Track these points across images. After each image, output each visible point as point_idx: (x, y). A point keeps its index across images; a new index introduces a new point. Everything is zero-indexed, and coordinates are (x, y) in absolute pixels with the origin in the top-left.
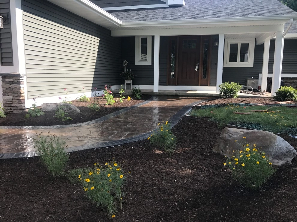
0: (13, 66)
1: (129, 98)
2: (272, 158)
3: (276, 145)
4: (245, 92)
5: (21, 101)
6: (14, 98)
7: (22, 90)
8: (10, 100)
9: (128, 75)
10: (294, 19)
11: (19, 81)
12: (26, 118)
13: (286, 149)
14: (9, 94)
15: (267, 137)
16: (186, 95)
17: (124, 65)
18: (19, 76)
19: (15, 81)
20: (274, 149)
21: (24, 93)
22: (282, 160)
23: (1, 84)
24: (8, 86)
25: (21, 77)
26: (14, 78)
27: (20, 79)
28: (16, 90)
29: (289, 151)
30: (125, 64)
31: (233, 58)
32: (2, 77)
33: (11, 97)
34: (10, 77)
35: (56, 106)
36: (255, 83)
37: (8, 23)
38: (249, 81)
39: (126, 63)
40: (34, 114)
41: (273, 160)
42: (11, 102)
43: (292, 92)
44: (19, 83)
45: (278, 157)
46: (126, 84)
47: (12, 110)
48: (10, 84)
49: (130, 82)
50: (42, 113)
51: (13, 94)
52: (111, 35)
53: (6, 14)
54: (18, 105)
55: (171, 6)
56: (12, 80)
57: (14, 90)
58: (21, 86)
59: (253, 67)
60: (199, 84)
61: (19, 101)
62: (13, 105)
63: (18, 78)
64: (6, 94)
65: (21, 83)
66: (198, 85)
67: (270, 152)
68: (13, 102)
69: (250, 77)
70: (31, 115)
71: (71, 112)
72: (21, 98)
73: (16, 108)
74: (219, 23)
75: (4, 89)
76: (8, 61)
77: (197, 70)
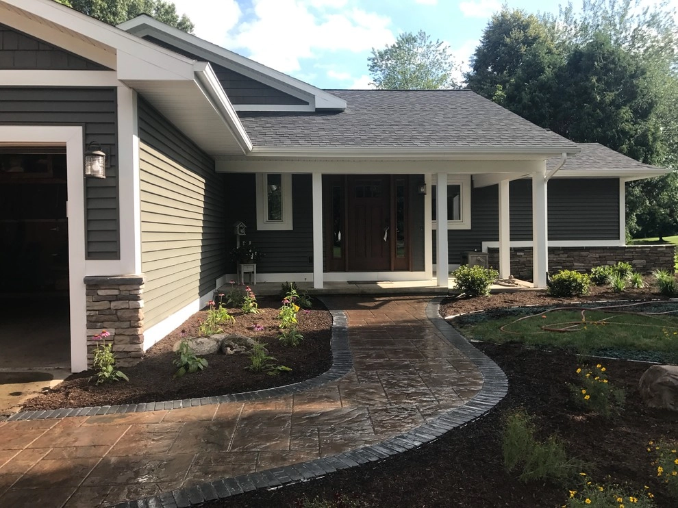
0: (118, 259)
6: (121, 331)
7: (141, 313)
8: (109, 338)
9: (251, 253)
10: (568, 154)
11: (136, 292)
14: (106, 324)
17: (239, 233)
19: (125, 294)
21: (143, 319)
23: (84, 301)
24: (104, 305)
25: (143, 284)
26: (122, 288)
27: (139, 289)
28: (127, 314)
30: (240, 230)
32: (88, 286)
33: (112, 332)
34: (110, 285)
36: (481, 260)
37: (112, 167)
38: (472, 258)
43: (579, 280)
46: (245, 273)
48: (110, 301)
49: (252, 268)
51: (117, 324)
52: (216, 170)
54: (132, 348)
56: (116, 292)
57: (119, 313)
58: (142, 304)
59: (470, 228)
60: (392, 268)
61: (133, 339)
62: (116, 349)
63: (136, 287)
64: (99, 324)
66: (390, 270)
68: (116, 342)
69: (472, 251)
72: (139, 331)
75: (93, 313)
76: (105, 249)
77: (386, 241)
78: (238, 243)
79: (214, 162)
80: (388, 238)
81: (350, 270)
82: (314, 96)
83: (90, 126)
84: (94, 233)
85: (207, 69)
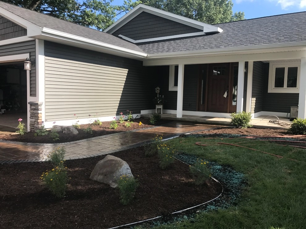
0: (36, 97)
1: (141, 123)
2: (113, 181)
3: (119, 172)
5: (38, 123)
7: (40, 115)
8: (33, 122)
9: (159, 100)
12: (34, 136)
14: (33, 117)
15: (117, 165)
16: (205, 122)
17: (156, 92)
18: (37, 104)
19: (37, 108)
20: (117, 175)
21: (41, 117)
23: (29, 110)
25: (39, 105)
26: (36, 106)
27: (38, 107)
28: (36, 115)
31: (279, 83)
32: (30, 105)
33: (34, 120)
34: (34, 105)
37: (35, 66)
38: (293, 110)
39: (158, 90)
40: (40, 134)
41: (112, 183)
42: (34, 124)
44: (38, 110)
45: (116, 181)
46: (158, 109)
47: (34, 130)
48: (34, 110)
49: (161, 107)
50: (46, 133)
51: (35, 117)
52: (143, 65)
53: (33, 59)
54: (37, 126)
55: (208, 34)
56: (34, 107)
58: (39, 112)
62: (35, 125)
65: (39, 109)
69: (296, 105)
70: (38, 135)
71: (69, 134)
72: (39, 121)
73: (36, 128)
75: (31, 114)
76: (34, 93)
77: (226, 97)
78: (158, 96)
79: (142, 62)
80: (227, 96)
81: (208, 111)
82: (203, 27)
83: (31, 53)
84: (32, 88)
85: (45, 30)
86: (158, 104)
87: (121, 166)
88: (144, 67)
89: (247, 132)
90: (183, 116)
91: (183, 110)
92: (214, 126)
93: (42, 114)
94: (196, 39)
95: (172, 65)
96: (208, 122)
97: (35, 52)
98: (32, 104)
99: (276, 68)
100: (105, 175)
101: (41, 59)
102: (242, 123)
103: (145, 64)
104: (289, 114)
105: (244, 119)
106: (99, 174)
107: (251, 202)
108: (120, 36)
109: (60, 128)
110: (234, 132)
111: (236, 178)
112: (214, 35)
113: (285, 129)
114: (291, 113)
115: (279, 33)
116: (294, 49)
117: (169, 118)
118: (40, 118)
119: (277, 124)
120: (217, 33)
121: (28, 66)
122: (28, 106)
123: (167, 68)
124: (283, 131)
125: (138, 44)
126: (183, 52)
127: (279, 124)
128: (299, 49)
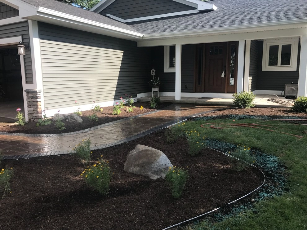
0: (33, 84)
1: (142, 108)
2: (152, 173)
3: (157, 163)
4: (272, 101)
5: (38, 112)
6: (34, 109)
7: (39, 103)
8: (32, 111)
9: (155, 83)
11: (36, 96)
12: (37, 127)
13: (164, 167)
14: (31, 106)
15: (154, 155)
16: (206, 103)
17: (152, 74)
18: (35, 92)
19: (35, 96)
20: (155, 166)
21: (41, 106)
22: (158, 175)
23: (26, 98)
25: (38, 93)
26: (33, 94)
28: (35, 103)
29: (166, 168)
31: (273, 62)
32: (27, 93)
33: (32, 109)
34: (31, 93)
35: (63, 116)
36: (294, 89)
37: (29, 50)
38: (288, 87)
39: (153, 72)
40: (42, 124)
41: (152, 175)
42: (32, 113)
44: (37, 98)
45: (156, 172)
46: (154, 92)
48: (32, 98)
49: (157, 89)
50: (49, 123)
51: (34, 106)
53: (27, 43)
54: (37, 115)
55: (202, 12)
56: (32, 95)
58: (38, 100)
59: (296, 70)
60: (226, 92)
62: (34, 115)
63: (36, 94)
65: (38, 97)
66: (224, 92)
67: (152, 167)
68: (34, 113)
69: (290, 82)
70: (40, 124)
71: (73, 122)
72: (38, 110)
73: (36, 118)
74: (235, 31)
75: (28, 102)
76: (30, 80)
77: (223, 77)
78: (153, 78)
79: (137, 43)
80: (225, 76)
81: (205, 92)
82: (197, 4)
83: (24, 36)
84: (27, 74)
85: (41, 9)
86: (154, 87)
87: (159, 156)
88: (139, 47)
89: (252, 112)
90: (182, 98)
91: (181, 92)
92: (215, 107)
93: (41, 102)
94: (191, 17)
95: (166, 46)
96: (208, 103)
97: (28, 34)
98: (28, 92)
99: (270, 46)
100: (142, 166)
101: (36, 43)
102: (246, 103)
103: (140, 45)
104: (283, 91)
105: (248, 99)
106: (135, 166)
107: (302, 187)
108: (108, 15)
109: (62, 116)
110: (239, 112)
111: (272, 162)
112: (209, 13)
113: (286, 107)
114: (286, 92)
115: (278, 10)
116: (295, 27)
117: (167, 100)
118: (39, 107)
119: (276, 102)
120: (212, 10)
121: (21, 51)
122: (25, 94)
123: (161, 48)
124: (284, 109)
125: (128, 24)
126: (181, 32)
127: (278, 102)
128: (299, 26)
